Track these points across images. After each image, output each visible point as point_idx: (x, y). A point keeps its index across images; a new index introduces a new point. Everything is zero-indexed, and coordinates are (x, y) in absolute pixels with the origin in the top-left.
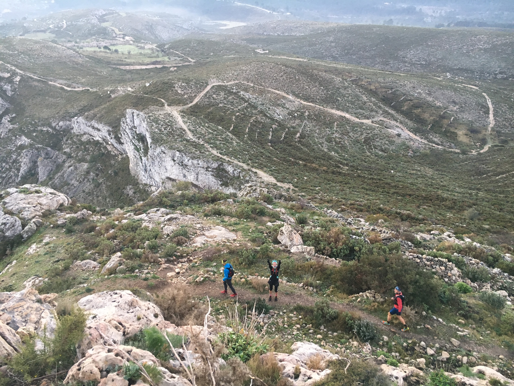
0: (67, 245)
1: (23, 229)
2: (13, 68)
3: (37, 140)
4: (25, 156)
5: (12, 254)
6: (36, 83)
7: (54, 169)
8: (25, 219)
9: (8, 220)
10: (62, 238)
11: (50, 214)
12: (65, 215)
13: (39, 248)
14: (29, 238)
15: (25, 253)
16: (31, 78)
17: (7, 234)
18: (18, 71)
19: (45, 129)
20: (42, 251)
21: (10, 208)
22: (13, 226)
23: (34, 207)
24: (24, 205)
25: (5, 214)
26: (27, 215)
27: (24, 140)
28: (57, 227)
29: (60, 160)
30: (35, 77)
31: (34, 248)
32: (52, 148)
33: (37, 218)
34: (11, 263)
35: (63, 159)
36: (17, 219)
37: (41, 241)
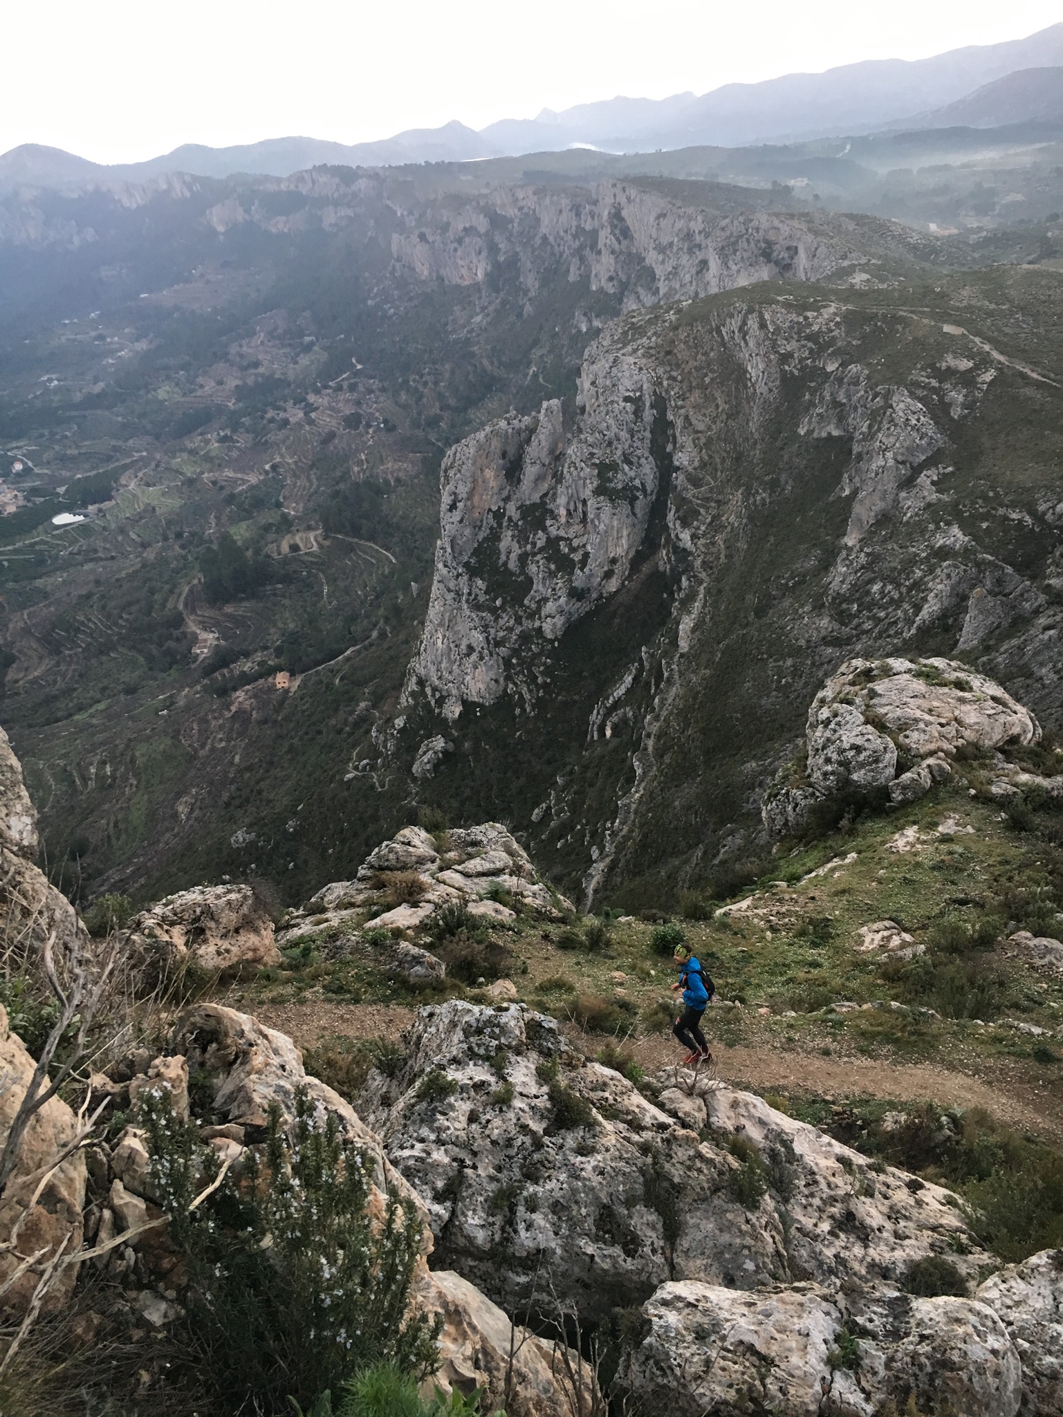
0: (1001, 863)
1: (897, 776)
2: (987, 348)
3: (987, 540)
4: (944, 577)
5: (852, 833)
6: (1028, 391)
7: (1005, 624)
8: (909, 750)
9: (868, 740)
10: (991, 836)
11: (976, 758)
12: (1017, 773)
13: (924, 842)
14: (905, 804)
15: (883, 843)
16: (1024, 376)
17: (855, 777)
18: (995, 355)
19: (1014, 516)
20: (927, 854)
21: (883, 711)
22: (877, 761)
23: (942, 725)
24: (918, 714)
25: (866, 723)
26: (918, 742)
27: (956, 536)
28: (985, 799)
29: (1027, 605)
30: (1035, 375)
31: (911, 839)
32: (1018, 569)
33: (939, 758)
34: (843, 855)
35: (1036, 604)
36: (892, 745)
37: (933, 825)
